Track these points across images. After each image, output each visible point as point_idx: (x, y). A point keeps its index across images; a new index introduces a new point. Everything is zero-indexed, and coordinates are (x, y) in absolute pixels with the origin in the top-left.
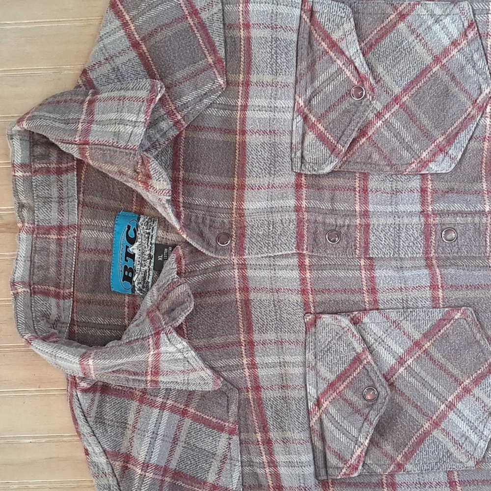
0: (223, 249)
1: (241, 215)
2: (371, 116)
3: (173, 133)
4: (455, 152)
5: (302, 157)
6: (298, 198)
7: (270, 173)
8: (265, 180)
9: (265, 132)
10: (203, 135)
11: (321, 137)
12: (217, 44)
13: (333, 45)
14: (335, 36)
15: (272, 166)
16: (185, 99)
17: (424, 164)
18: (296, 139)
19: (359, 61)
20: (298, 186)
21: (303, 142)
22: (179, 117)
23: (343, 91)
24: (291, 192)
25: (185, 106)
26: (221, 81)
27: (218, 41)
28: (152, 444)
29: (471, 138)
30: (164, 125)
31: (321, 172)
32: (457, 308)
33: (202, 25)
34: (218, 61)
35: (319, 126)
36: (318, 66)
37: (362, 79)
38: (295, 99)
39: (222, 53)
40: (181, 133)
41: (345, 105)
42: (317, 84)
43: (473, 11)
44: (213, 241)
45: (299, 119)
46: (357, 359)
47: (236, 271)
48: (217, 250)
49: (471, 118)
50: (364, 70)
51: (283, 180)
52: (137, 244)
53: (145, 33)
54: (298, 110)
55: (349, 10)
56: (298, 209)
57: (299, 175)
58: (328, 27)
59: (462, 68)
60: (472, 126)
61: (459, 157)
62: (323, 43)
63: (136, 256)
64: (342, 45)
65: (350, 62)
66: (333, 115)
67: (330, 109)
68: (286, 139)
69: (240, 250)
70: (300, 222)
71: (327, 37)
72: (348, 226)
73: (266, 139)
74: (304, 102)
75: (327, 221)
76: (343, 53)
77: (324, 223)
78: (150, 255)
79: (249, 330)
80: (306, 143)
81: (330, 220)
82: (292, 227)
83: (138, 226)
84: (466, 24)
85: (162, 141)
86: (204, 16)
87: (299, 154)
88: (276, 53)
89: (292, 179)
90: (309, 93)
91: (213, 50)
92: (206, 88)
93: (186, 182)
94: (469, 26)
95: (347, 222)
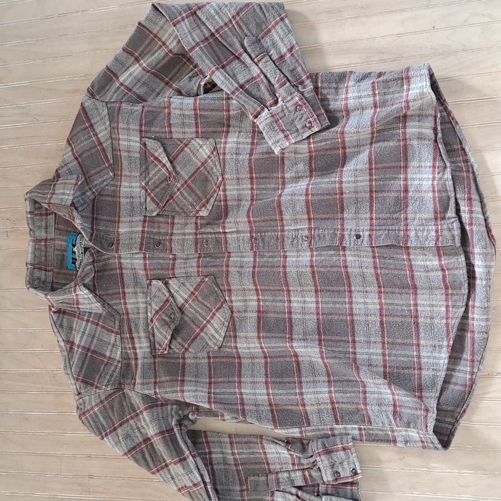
0: (110, 250)
1: (118, 234)
2: (176, 189)
3: (93, 197)
4: (209, 207)
5: (146, 208)
6: (144, 227)
7: (130, 216)
8: (128, 219)
9: (128, 197)
10: (104, 198)
11: (152, 199)
12: (109, 158)
13: (156, 158)
14: (156, 155)
15: (132, 212)
16: (96, 182)
17: (198, 212)
18: (143, 200)
19: (168, 165)
20: (145, 221)
21: (146, 202)
22: (94, 190)
23: (162, 179)
24: (141, 224)
25: (96, 185)
26: (111, 174)
27: (110, 156)
28: (82, 337)
29: (215, 200)
30: (88, 194)
31: (152, 215)
32: (206, 276)
33: (103, 150)
34: (110, 165)
35: (152, 194)
36: (150, 168)
37: (170, 173)
38: (140, 183)
39: (111, 162)
40: (96, 197)
41: (163, 185)
42: (150, 176)
43: (215, 142)
44: (106, 246)
45: (143, 191)
46: (167, 301)
47: (117, 260)
48: (107, 250)
49: (215, 191)
50: (171, 169)
51: (136, 218)
52: (76, 247)
53: (79, 153)
54: (142, 187)
55: (159, 144)
56: (143, 232)
57: (145, 216)
58: (152, 151)
59: (212, 168)
60: (215, 195)
61: (211, 209)
62: (151, 158)
63: (76, 253)
64: (160, 158)
65: (164, 165)
66: (157, 190)
67: (156, 187)
68: (138, 200)
69: (117, 250)
70: (143, 238)
71: (153, 155)
72: (164, 240)
73: (129, 200)
74: (145, 184)
75: (155, 237)
76: (161, 162)
77: (154, 238)
78: (82, 252)
79: (123, 287)
80: (147, 202)
81: (157, 237)
82: (139, 240)
83: (76, 239)
84: (212, 149)
85: (88, 200)
86: (105, 145)
87: (144, 207)
88: (130, 163)
89: (142, 218)
90: (147, 179)
91: (108, 161)
92: (105, 177)
93: (96, 219)
94: (214, 149)
95: (164, 238)
